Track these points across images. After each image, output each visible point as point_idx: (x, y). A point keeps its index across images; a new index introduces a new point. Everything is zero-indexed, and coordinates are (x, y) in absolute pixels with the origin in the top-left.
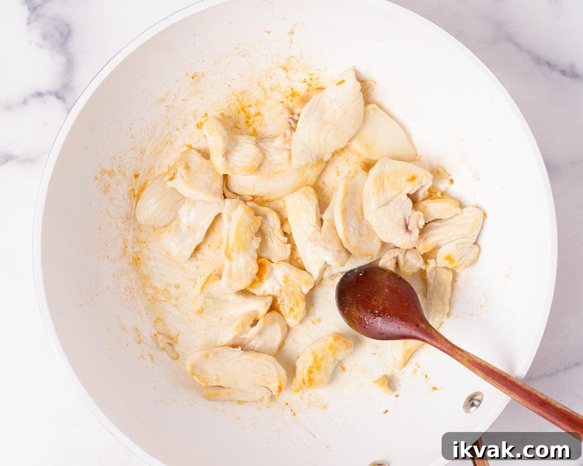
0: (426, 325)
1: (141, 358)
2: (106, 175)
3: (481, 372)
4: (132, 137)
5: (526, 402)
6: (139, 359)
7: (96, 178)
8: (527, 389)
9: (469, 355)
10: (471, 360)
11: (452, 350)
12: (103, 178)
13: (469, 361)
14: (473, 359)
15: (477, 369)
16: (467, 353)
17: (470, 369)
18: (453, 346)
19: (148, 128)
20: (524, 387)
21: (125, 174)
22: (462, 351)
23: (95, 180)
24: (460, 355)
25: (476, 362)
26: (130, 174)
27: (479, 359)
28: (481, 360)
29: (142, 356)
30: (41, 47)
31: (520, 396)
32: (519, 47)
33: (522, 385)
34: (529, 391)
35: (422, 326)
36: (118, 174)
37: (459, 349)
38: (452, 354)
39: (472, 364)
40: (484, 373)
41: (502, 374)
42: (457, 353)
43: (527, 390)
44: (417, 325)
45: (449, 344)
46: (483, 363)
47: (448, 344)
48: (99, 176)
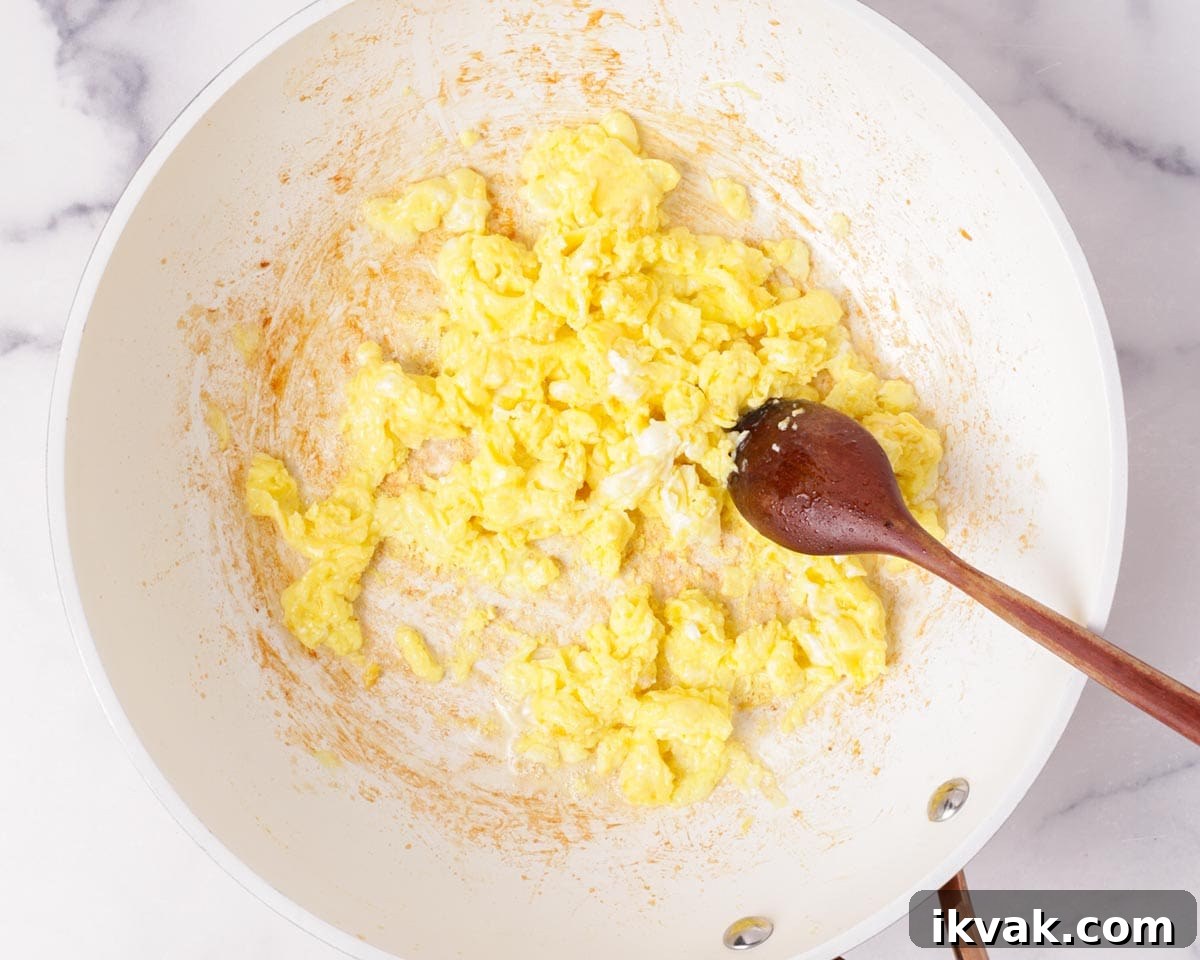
0: (907, 523)
1: (267, 698)
2: (203, 319)
3: (1018, 619)
4: (257, 240)
5: (1111, 681)
6: (263, 698)
7: (181, 323)
8: (1114, 653)
9: (996, 586)
10: (999, 594)
11: (961, 574)
12: (196, 323)
13: (994, 597)
14: (1003, 592)
15: (1010, 614)
16: (991, 581)
17: (998, 614)
18: (962, 566)
19: (290, 222)
20: (1107, 650)
21: (242, 317)
22: (980, 575)
23: (179, 327)
24: (978, 585)
25: (1008, 600)
26: (252, 317)
27: (1016, 592)
28: (1020, 594)
29: (268, 693)
30: (85, 112)
31: (1099, 668)
32: (1067, 108)
33: (1102, 646)
34: (1117, 658)
35: (898, 524)
36: (226, 317)
37: (973, 571)
38: (960, 583)
39: (1003, 605)
40: (1025, 621)
41: (1063, 622)
42: (970, 580)
43: (1113, 656)
44: (888, 525)
45: (955, 561)
46: (1023, 601)
47: (952, 562)
48: (188, 319)
